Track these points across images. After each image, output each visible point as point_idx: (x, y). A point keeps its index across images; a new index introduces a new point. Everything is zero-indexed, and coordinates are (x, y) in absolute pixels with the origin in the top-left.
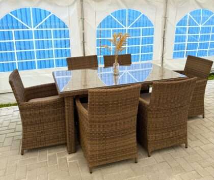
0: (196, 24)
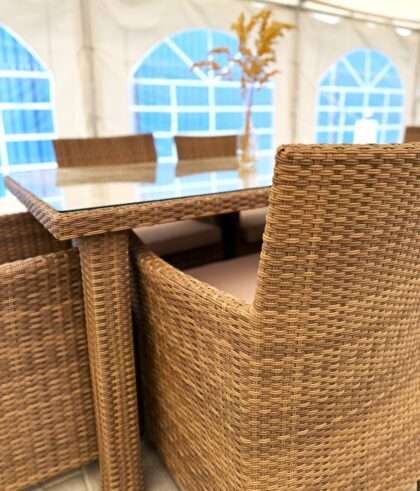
0: (355, 84)
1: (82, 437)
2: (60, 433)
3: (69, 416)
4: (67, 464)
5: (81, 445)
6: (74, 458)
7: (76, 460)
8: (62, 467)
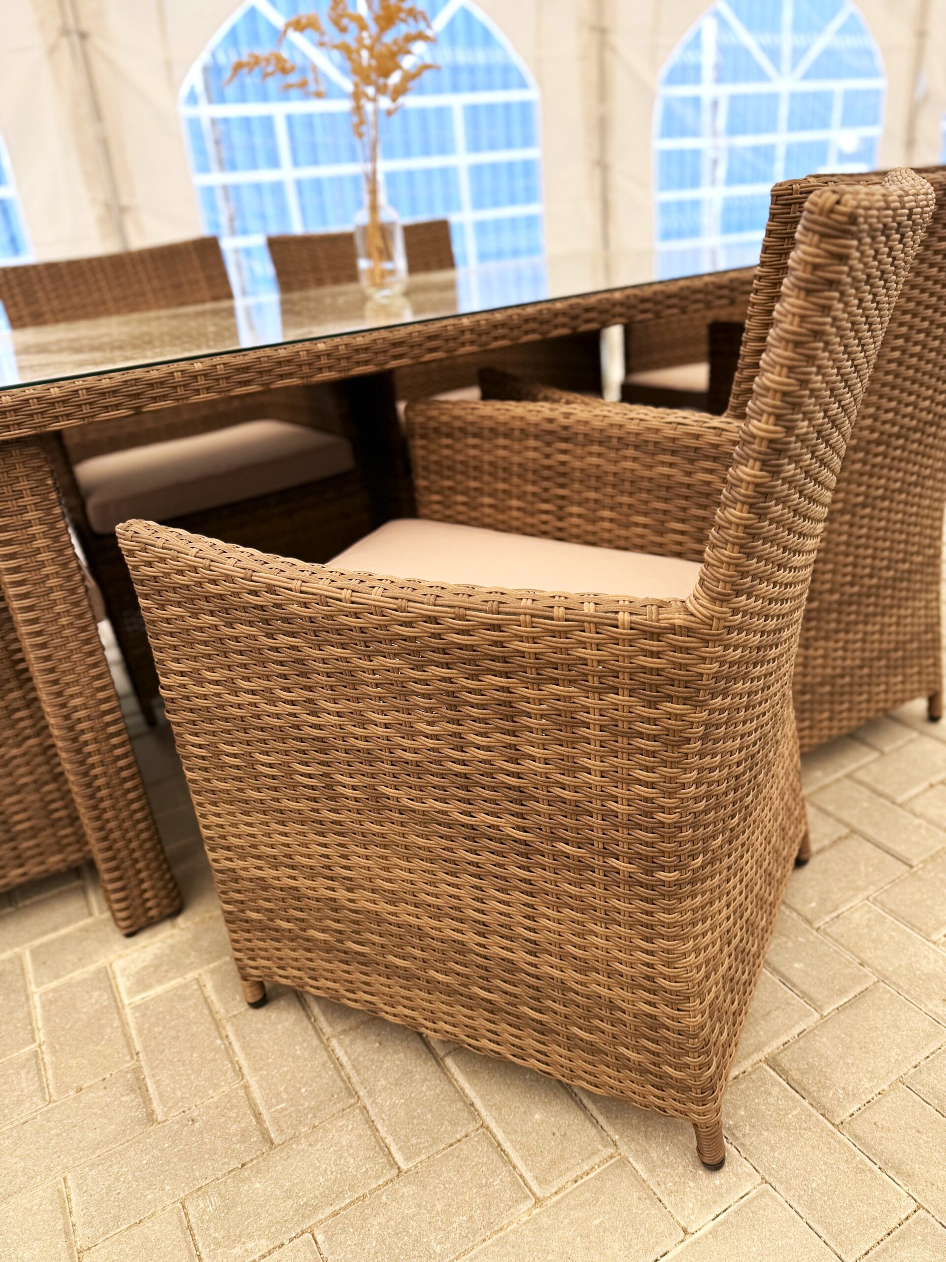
0: (761, 76)
1: (60, 819)
2: (16, 813)
3: (26, 785)
4: (42, 863)
5: (63, 832)
6: (53, 854)
7: (57, 858)
8: (34, 869)
